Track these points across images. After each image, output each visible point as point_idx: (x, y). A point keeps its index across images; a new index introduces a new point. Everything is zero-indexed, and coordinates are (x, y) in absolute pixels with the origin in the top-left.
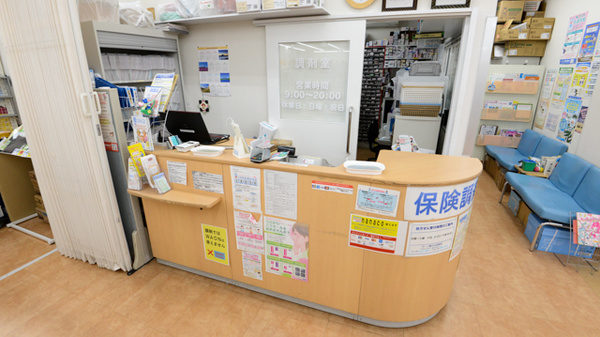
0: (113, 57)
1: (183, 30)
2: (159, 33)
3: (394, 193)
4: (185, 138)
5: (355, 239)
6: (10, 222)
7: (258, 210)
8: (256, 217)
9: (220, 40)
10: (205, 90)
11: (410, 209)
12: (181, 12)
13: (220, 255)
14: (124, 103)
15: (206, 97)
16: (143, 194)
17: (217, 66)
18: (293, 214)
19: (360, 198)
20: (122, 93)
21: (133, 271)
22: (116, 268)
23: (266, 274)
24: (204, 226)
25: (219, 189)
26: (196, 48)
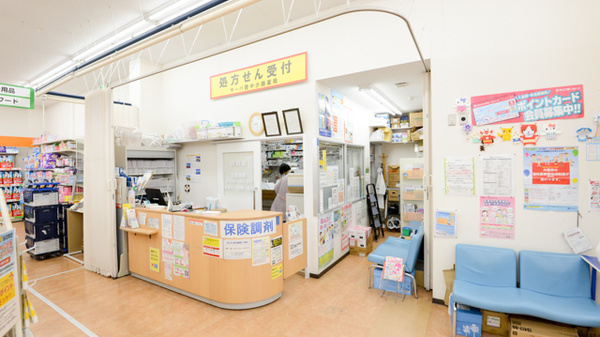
0: (134, 162)
1: (179, 147)
2: (164, 149)
3: (215, 223)
4: (152, 202)
5: (205, 250)
6: (67, 252)
7: (171, 237)
8: (170, 241)
9: (197, 151)
10: (188, 179)
11: (223, 232)
12: (175, 138)
13: (156, 266)
14: (128, 185)
15: (189, 183)
16: (127, 229)
17: (195, 165)
18: (183, 239)
19: (205, 228)
20: (129, 180)
21: (117, 278)
22: (108, 274)
23: (174, 277)
24: (151, 249)
25: (157, 227)
26: (185, 156)
